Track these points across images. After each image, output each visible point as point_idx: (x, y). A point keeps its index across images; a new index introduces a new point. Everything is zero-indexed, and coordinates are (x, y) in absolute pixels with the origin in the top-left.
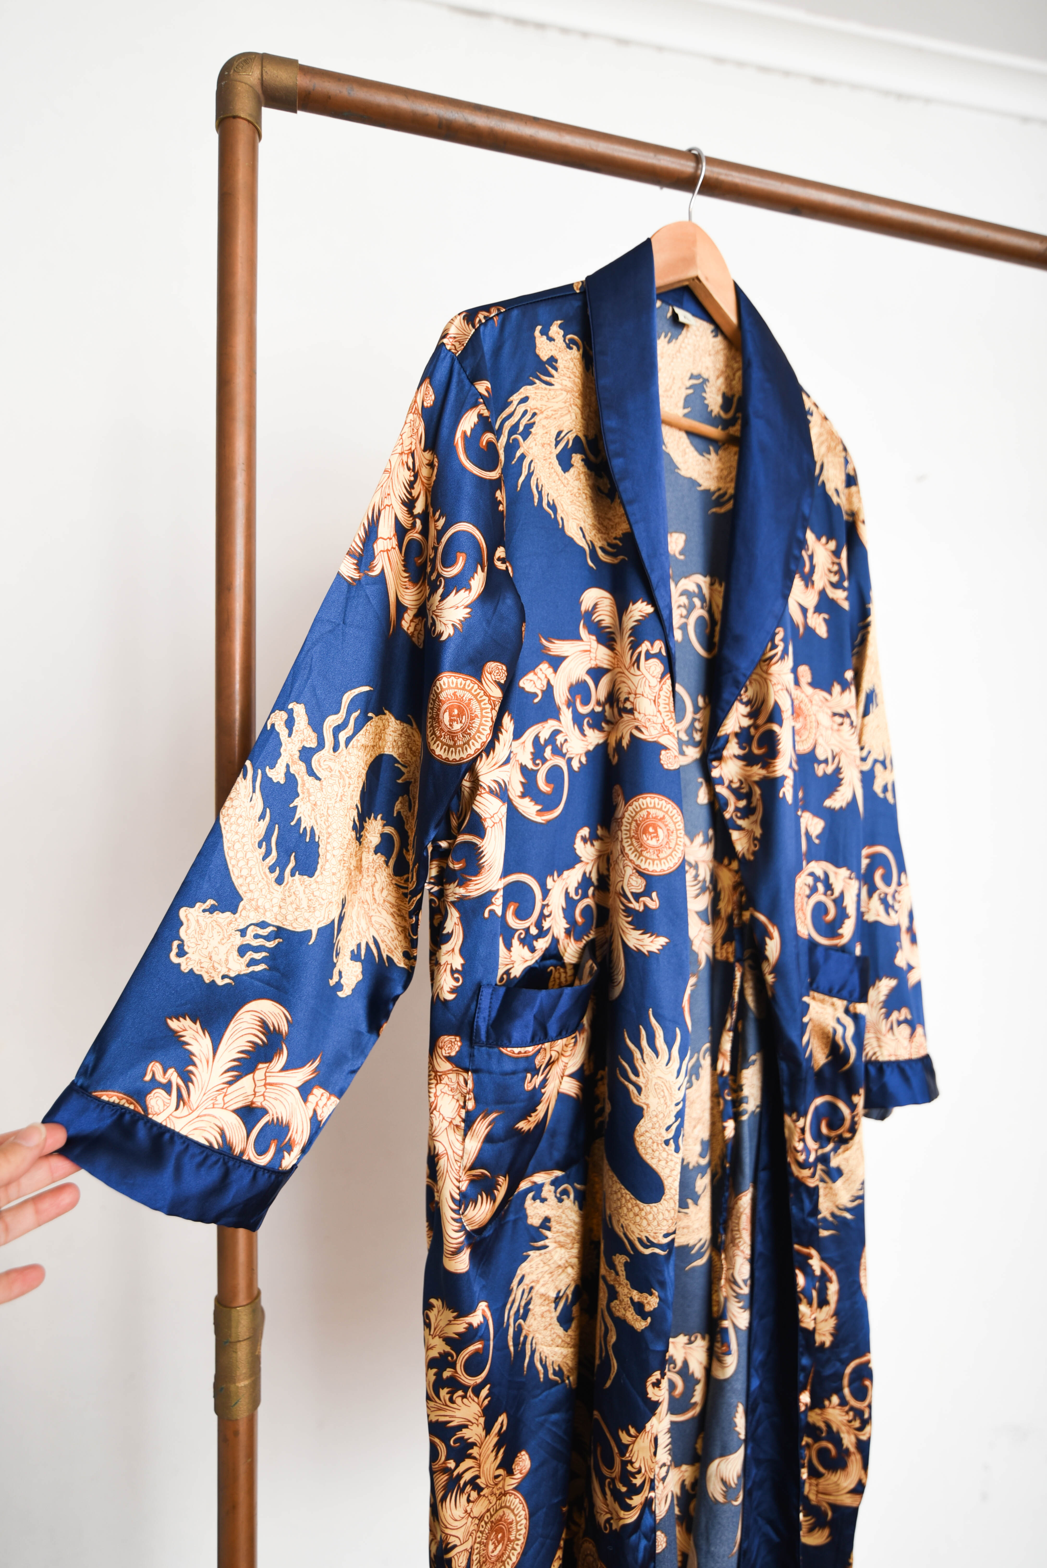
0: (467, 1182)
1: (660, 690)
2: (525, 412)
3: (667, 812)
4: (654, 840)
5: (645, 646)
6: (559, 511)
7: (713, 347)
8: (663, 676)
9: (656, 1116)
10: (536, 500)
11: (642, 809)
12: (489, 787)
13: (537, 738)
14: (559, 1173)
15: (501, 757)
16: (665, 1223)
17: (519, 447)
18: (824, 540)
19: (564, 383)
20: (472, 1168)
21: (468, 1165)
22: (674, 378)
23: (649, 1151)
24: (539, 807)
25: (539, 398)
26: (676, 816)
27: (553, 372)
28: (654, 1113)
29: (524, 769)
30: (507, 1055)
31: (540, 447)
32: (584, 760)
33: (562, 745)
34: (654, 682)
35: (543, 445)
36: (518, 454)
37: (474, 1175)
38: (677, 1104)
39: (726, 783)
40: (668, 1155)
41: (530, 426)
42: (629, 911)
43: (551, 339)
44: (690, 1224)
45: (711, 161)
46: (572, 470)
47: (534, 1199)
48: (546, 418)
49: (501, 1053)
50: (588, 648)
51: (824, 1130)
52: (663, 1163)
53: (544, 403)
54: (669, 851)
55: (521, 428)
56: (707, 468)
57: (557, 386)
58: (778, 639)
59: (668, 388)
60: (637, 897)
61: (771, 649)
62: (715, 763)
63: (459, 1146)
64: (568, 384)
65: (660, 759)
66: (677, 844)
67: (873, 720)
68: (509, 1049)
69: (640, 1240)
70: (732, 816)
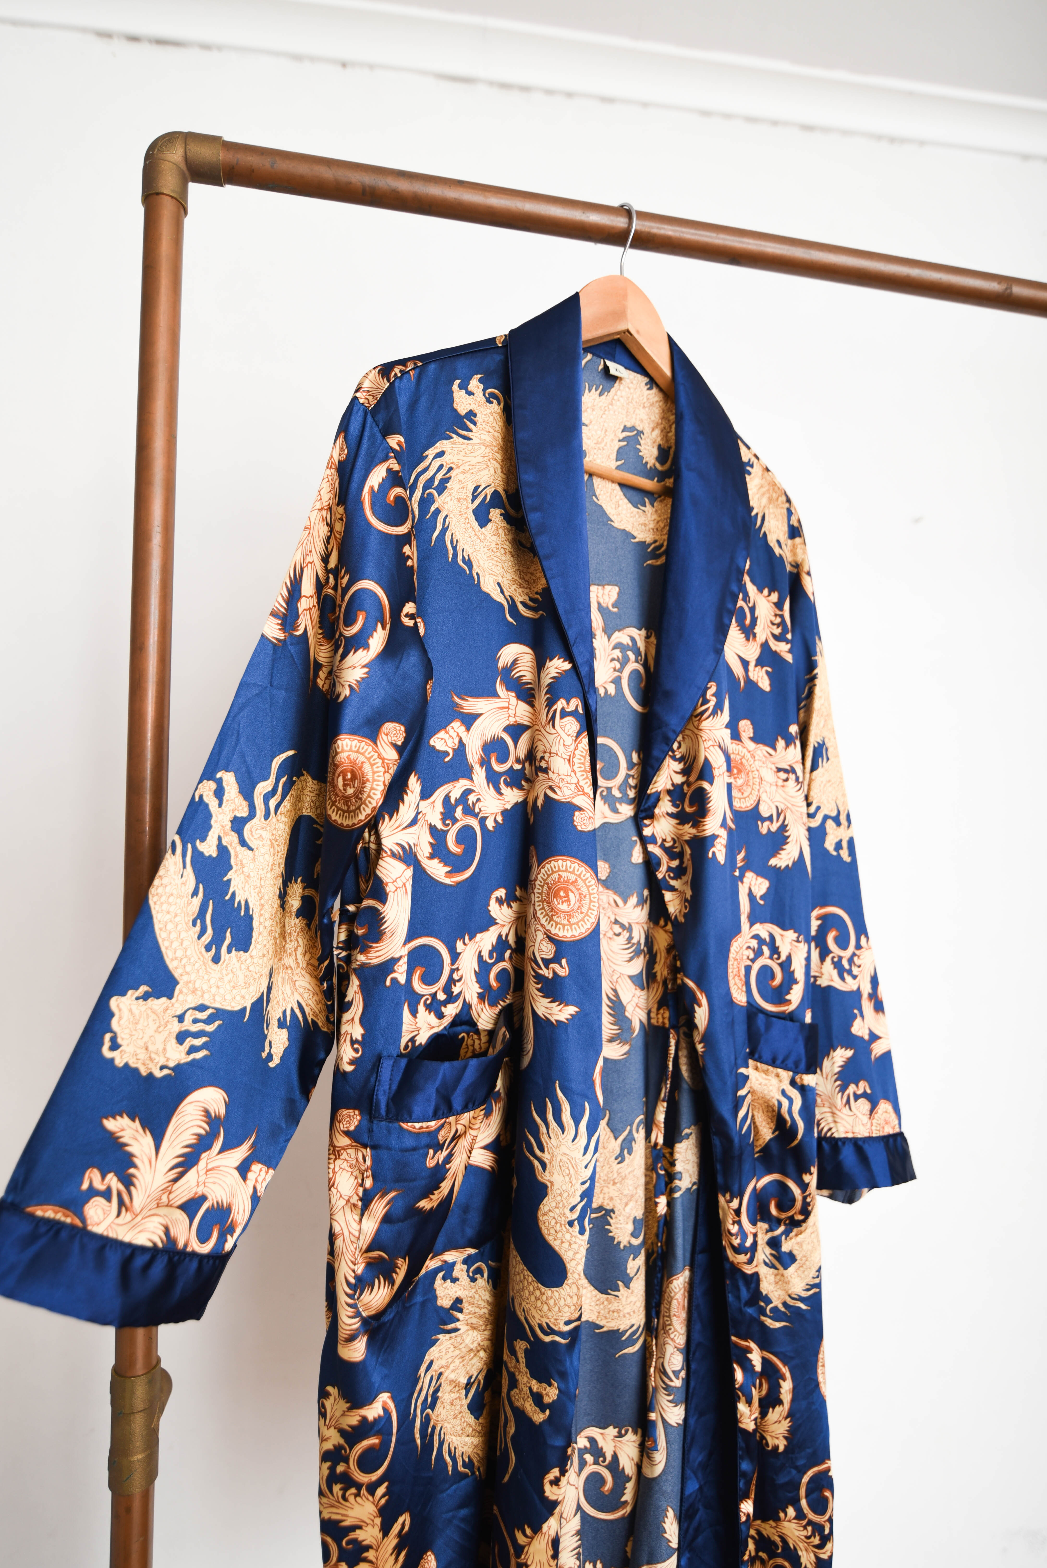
0: (363, 1265)
1: (575, 749)
2: (441, 467)
3: (579, 876)
4: (565, 904)
5: (561, 704)
6: (475, 567)
7: (648, 399)
8: (579, 734)
9: (560, 1195)
10: (450, 556)
11: (553, 872)
12: (389, 850)
13: (447, 798)
14: (472, 1251)
15: (404, 820)
16: (567, 1309)
17: (434, 502)
18: (766, 592)
19: (483, 437)
20: (368, 1250)
21: (363, 1248)
22: (606, 431)
23: (552, 1231)
24: (448, 869)
25: (456, 452)
26: (590, 879)
27: (471, 426)
28: (559, 1192)
29: (433, 829)
30: (406, 1130)
31: (456, 502)
32: (500, 819)
33: (474, 805)
34: (569, 741)
35: (459, 500)
36: (433, 509)
37: (370, 1258)
38: (584, 1183)
39: (659, 842)
40: (572, 1237)
41: (445, 481)
42: (539, 978)
43: (470, 393)
44: (621, 1307)
45: (643, 215)
46: (490, 525)
47: (444, 1278)
48: (463, 473)
49: (399, 1127)
50: (506, 705)
51: (774, 1211)
52: (566, 1245)
53: (461, 457)
54: (581, 916)
55: (436, 483)
56: (642, 520)
57: (475, 440)
58: (709, 693)
59: (600, 440)
60: (547, 962)
61: (702, 705)
62: (647, 822)
63: (355, 1226)
64: (488, 438)
65: (573, 821)
66: (590, 908)
67: (823, 774)
68: (410, 1124)
69: (540, 1326)
70: (664, 876)
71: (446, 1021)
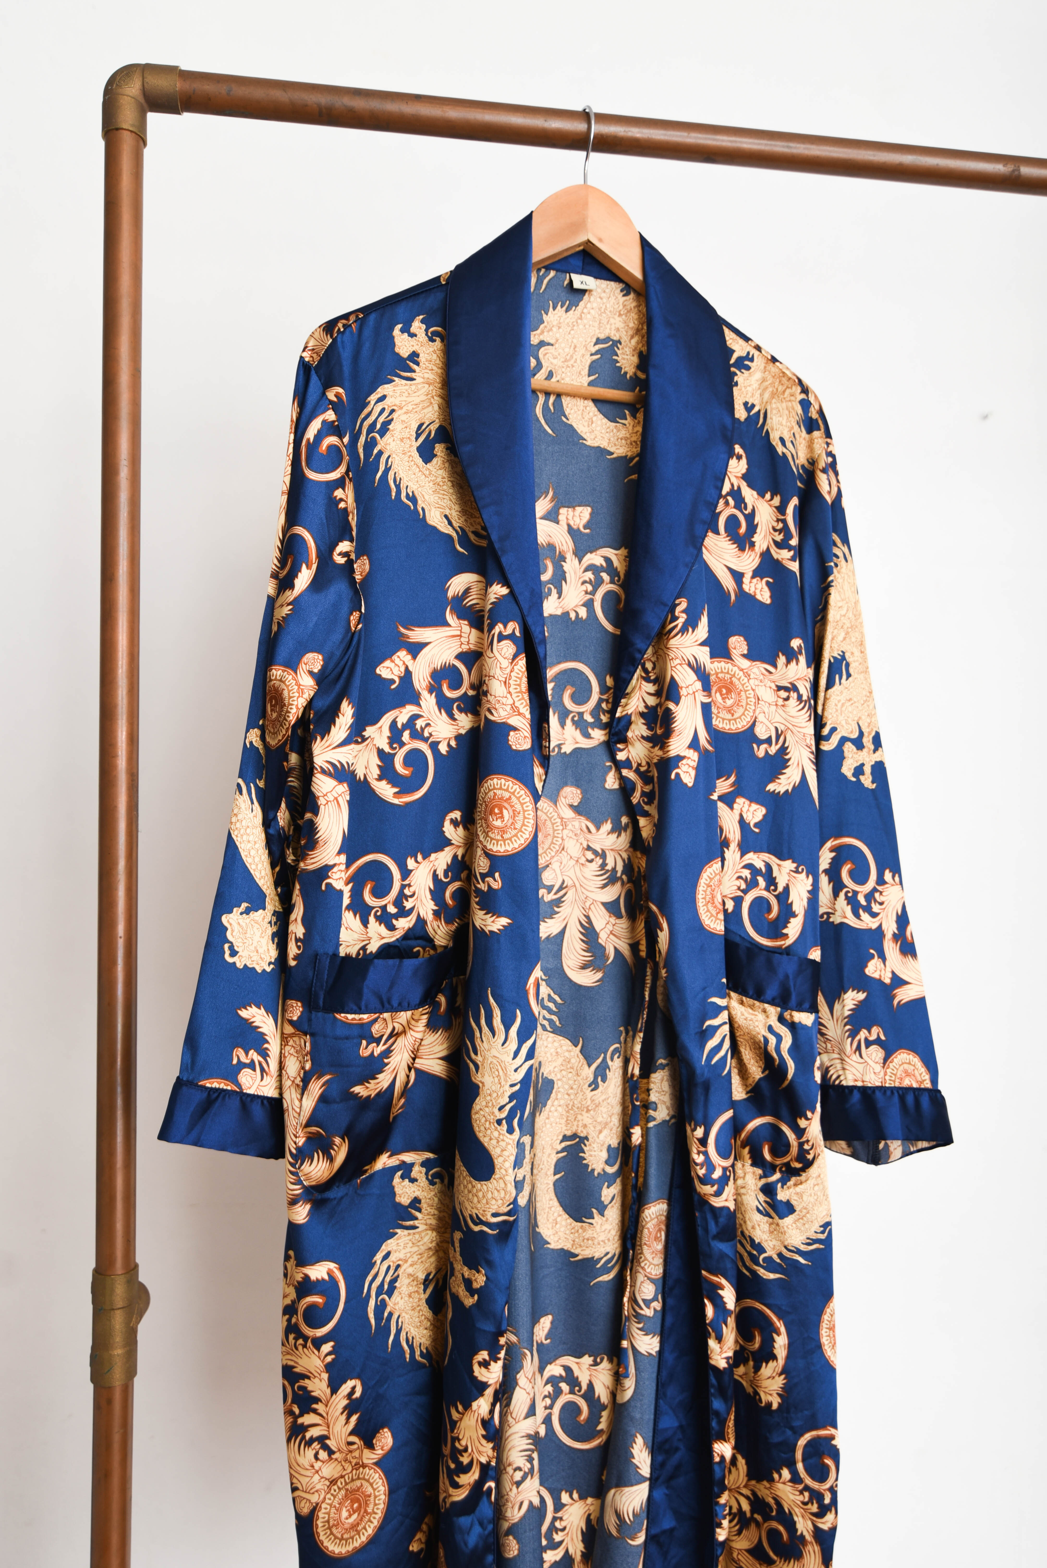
0: (304, 1139)
1: (511, 671)
2: (383, 410)
3: (513, 793)
4: (499, 820)
5: (499, 628)
6: (419, 502)
7: (624, 306)
8: (515, 657)
9: (490, 1095)
10: (394, 494)
11: (490, 790)
12: (321, 767)
13: (394, 723)
14: (431, 1155)
15: (335, 740)
16: (493, 1202)
17: (376, 444)
18: (768, 496)
19: (426, 376)
20: (307, 1125)
21: (304, 1122)
22: (575, 347)
23: (482, 1128)
24: (396, 790)
25: (398, 395)
26: (524, 796)
27: (415, 367)
28: (489, 1092)
29: (381, 753)
30: (341, 1021)
31: (398, 442)
32: (453, 743)
33: (423, 729)
34: (505, 663)
35: (402, 440)
36: (375, 451)
37: (310, 1133)
38: (512, 1086)
39: (635, 766)
40: (500, 1134)
41: (387, 424)
42: (478, 891)
43: (412, 335)
44: (595, 1235)
45: (603, 118)
46: (435, 460)
47: (403, 1177)
48: (406, 413)
49: (335, 1018)
50: (458, 633)
51: (767, 1156)
52: (494, 1142)
53: (404, 398)
54: (514, 832)
55: (378, 426)
56: (623, 433)
57: (419, 380)
58: (678, 609)
59: (568, 358)
60: (484, 876)
61: (671, 622)
62: (620, 746)
63: (297, 1103)
64: (431, 376)
65: (508, 740)
66: (523, 825)
67: (841, 692)
68: (343, 1015)
69: (471, 1216)
70: (639, 801)
71: (398, 934)
